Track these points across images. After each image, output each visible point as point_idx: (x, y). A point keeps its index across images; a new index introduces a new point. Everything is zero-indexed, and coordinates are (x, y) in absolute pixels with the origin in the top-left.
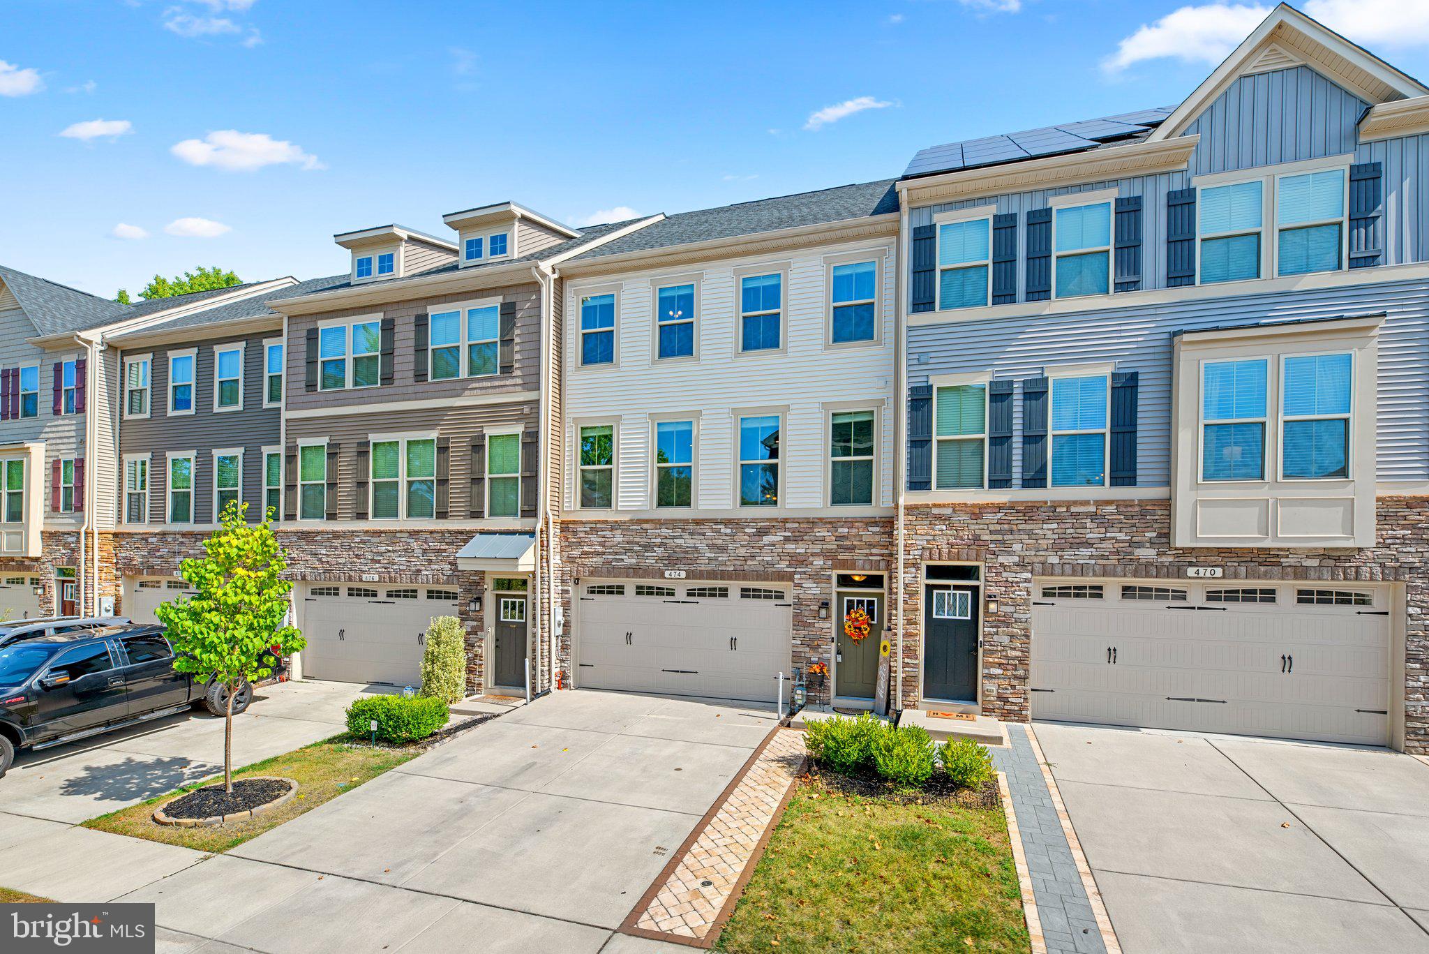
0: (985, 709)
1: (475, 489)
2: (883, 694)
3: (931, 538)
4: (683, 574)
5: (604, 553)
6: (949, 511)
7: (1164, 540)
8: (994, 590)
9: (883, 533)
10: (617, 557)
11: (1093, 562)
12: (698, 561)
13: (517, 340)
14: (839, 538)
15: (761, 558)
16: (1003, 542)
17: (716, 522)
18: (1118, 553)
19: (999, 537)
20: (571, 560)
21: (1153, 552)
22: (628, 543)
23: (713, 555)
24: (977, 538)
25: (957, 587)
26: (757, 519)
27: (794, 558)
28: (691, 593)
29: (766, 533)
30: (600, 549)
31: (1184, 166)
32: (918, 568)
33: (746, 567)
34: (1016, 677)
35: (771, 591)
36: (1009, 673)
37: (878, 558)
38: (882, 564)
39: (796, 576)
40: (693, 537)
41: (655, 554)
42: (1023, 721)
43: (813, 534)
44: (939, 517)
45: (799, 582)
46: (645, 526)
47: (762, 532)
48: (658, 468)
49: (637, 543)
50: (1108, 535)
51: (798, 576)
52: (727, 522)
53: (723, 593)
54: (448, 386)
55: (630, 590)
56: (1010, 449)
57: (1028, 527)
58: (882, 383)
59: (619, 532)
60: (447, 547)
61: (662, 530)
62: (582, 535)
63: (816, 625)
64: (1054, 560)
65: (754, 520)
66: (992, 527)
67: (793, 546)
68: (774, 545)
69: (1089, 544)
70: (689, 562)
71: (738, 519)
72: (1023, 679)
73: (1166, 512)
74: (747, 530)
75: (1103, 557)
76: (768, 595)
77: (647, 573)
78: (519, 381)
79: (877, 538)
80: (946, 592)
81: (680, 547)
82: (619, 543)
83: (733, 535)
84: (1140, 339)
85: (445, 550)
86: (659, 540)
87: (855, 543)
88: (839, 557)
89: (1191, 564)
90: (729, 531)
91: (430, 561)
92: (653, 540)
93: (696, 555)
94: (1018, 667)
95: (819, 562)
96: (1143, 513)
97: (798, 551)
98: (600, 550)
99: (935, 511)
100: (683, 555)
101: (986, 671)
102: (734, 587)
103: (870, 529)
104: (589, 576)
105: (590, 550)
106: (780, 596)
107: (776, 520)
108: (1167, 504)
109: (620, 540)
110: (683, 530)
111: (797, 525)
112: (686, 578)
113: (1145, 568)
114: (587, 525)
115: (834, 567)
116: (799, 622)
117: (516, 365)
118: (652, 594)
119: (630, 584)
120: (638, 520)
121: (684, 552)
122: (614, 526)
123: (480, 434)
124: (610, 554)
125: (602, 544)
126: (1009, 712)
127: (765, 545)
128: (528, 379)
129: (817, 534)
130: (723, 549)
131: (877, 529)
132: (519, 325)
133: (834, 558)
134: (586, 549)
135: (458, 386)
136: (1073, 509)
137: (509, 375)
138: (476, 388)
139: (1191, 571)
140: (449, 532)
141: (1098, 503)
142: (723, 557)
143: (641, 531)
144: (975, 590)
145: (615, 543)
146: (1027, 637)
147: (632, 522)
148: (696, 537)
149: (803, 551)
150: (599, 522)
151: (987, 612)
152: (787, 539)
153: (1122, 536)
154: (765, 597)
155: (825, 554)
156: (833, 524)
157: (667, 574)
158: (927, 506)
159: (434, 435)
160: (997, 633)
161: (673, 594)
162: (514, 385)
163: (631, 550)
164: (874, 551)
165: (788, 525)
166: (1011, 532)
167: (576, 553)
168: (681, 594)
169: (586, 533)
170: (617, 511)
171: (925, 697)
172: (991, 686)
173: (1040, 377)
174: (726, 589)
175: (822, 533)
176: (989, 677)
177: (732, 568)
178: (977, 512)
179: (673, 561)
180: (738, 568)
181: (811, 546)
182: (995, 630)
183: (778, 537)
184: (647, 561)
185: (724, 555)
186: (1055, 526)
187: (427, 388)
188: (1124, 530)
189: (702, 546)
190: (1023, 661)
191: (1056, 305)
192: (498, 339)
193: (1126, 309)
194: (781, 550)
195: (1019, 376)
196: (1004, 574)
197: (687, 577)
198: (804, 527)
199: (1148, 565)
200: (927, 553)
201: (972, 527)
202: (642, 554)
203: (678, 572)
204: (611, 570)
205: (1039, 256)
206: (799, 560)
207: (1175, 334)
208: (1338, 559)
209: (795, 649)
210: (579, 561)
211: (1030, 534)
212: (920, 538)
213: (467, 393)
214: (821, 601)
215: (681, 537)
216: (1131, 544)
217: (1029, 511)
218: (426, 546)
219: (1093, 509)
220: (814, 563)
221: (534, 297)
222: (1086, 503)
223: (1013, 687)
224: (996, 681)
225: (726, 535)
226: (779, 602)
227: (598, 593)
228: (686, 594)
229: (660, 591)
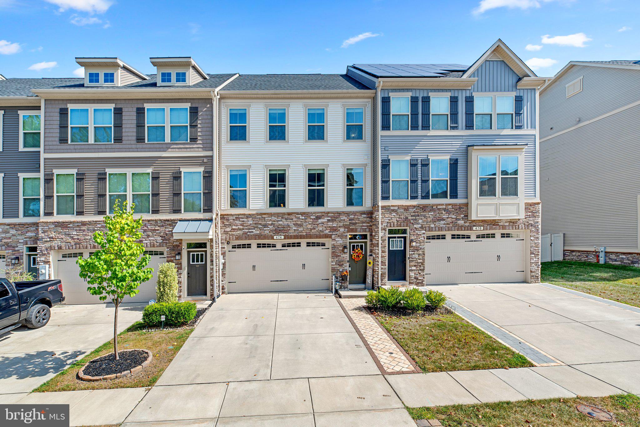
0: (410, 283)
1: (176, 198)
2: (370, 282)
3: (390, 218)
4: (283, 237)
5: (243, 229)
6: (396, 208)
7: (466, 218)
8: (413, 238)
9: (368, 217)
10: (250, 230)
11: (445, 226)
12: (290, 231)
13: (199, 126)
14: (350, 220)
15: (318, 229)
16: (416, 220)
17: (298, 214)
18: (452, 223)
19: (414, 218)
20: (226, 233)
21: (463, 222)
22: (255, 224)
23: (296, 228)
24: (407, 218)
25: (398, 237)
26: (316, 212)
27: (332, 229)
28: (284, 246)
29: (320, 218)
30: (241, 227)
31: (470, 88)
32: (385, 230)
33: (311, 233)
34: (420, 270)
35: (320, 243)
36: (418, 268)
37: (366, 227)
38: (367, 230)
39: (333, 236)
40: (287, 221)
41: (269, 229)
42: (423, 286)
43: (340, 218)
44: (393, 210)
45: (334, 238)
46: (264, 216)
47: (318, 218)
48: (270, 190)
49: (260, 224)
50: (450, 216)
51: (334, 236)
52: (303, 214)
53: (299, 245)
54: (158, 146)
55: (254, 246)
56: (417, 185)
57: (424, 214)
58: (366, 157)
59: (251, 219)
60: (159, 228)
61: (272, 218)
62: (232, 221)
63: (342, 256)
64: (432, 226)
65: (315, 213)
66: (412, 214)
67: (331, 224)
68: (323, 223)
69: (443, 220)
70: (285, 231)
71: (308, 213)
72: (423, 270)
73: (467, 208)
74: (311, 217)
75: (448, 224)
76: (318, 245)
77: (265, 237)
78: (201, 146)
79: (365, 219)
80: (395, 239)
81: (281, 225)
82: (251, 224)
83: (305, 219)
84: (458, 147)
85: (158, 230)
86: (271, 222)
87: (356, 222)
88: (350, 227)
89: (474, 226)
90: (304, 218)
91: (148, 236)
92: (268, 223)
93: (288, 229)
94: (421, 266)
95: (342, 230)
96: (460, 208)
97: (333, 225)
98: (241, 228)
99: (392, 208)
100: (282, 229)
101: (410, 268)
102: (304, 242)
103: (362, 216)
104: (236, 240)
105: (236, 228)
106: (324, 245)
107: (324, 212)
108: (467, 205)
109: (252, 223)
110: (282, 218)
111: (333, 215)
112: (284, 239)
113: (461, 228)
114: (234, 216)
115: (348, 232)
116: (334, 255)
117: (199, 138)
118: (265, 247)
119: (254, 243)
120: (261, 213)
121: (283, 227)
122: (248, 216)
123: (178, 171)
124: (246, 229)
125: (242, 225)
126: (418, 283)
127: (319, 223)
128: (205, 146)
129: (341, 218)
130: (301, 225)
131: (365, 216)
132: (200, 118)
133: (348, 228)
134: (233, 227)
135: (164, 146)
136: (438, 207)
137: (195, 143)
138: (175, 148)
139: (474, 228)
140: (160, 220)
141: (447, 205)
142: (301, 229)
143: (262, 218)
144: (405, 238)
145: (249, 224)
146: (424, 254)
147: (257, 214)
148: (288, 220)
149: (336, 225)
150: (241, 214)
151: (411, 246)
152: (329, 221)
153: (454, 216)
154: (317, 245)
155: (344, 226)
156: (347, 214)
157: (275, 237)
158: (389, 206)
159: (150, 170)
160: (414, 254)
161: (275, 247)
162: (198, 148)
163: (257, 227)
164: (364, 225)
165: (329, 215)
166: (418, 216)
167: (228, 229)
168: (279, 246)
169: (233, 220)
170: (249, 209)
171: (388, 280)
172: (412, 274)
173: (427, 158)
174: (300, 243)
175: (344, 218)
176: (411, 270)
177: (305, 234)
178: (406, 208)
179: (278, 231)
180: (308, 233)
181: (339, 223)
182: (413, 253)
183: (325, 220)
184: (265, 232)
185: (301, 228)
186: (433, 213)
187: (145, 146)
188: (455, 214)
189: (291, 224)
190: (422, 264)
191: (431, 133)
192: (188, 125)
193: (454, 136)
194: (326, 225)
195: (420, 157)
196: (416, 232)
198: (336, 216)
199: (462, 226)
200: (389, 224)
201: (405, 214)
202: (262, 229)
203: (280, 236)
204: (247, 236)
205: (426, 114)
206: (334, 229)
207: (469, 146)
208: (513, 223)
209: (333, 267)
210: (231, 233)
211: (425, 216)
212: (386, 218)
213: (169, 150)
214: (343, 246)
215: (281, 221)
216: (456, 219)
217: (424, 208)
218: (146, 228)
219: (444, 207)
220: (340, 230)
221: (209, 106)
222: (443, 205)
223: (420, 273)
224: (414, 272)
225: (302, 219)
226: (323, 247)
227: (238, 248)
228: (281, 246)
229: (269, 246)
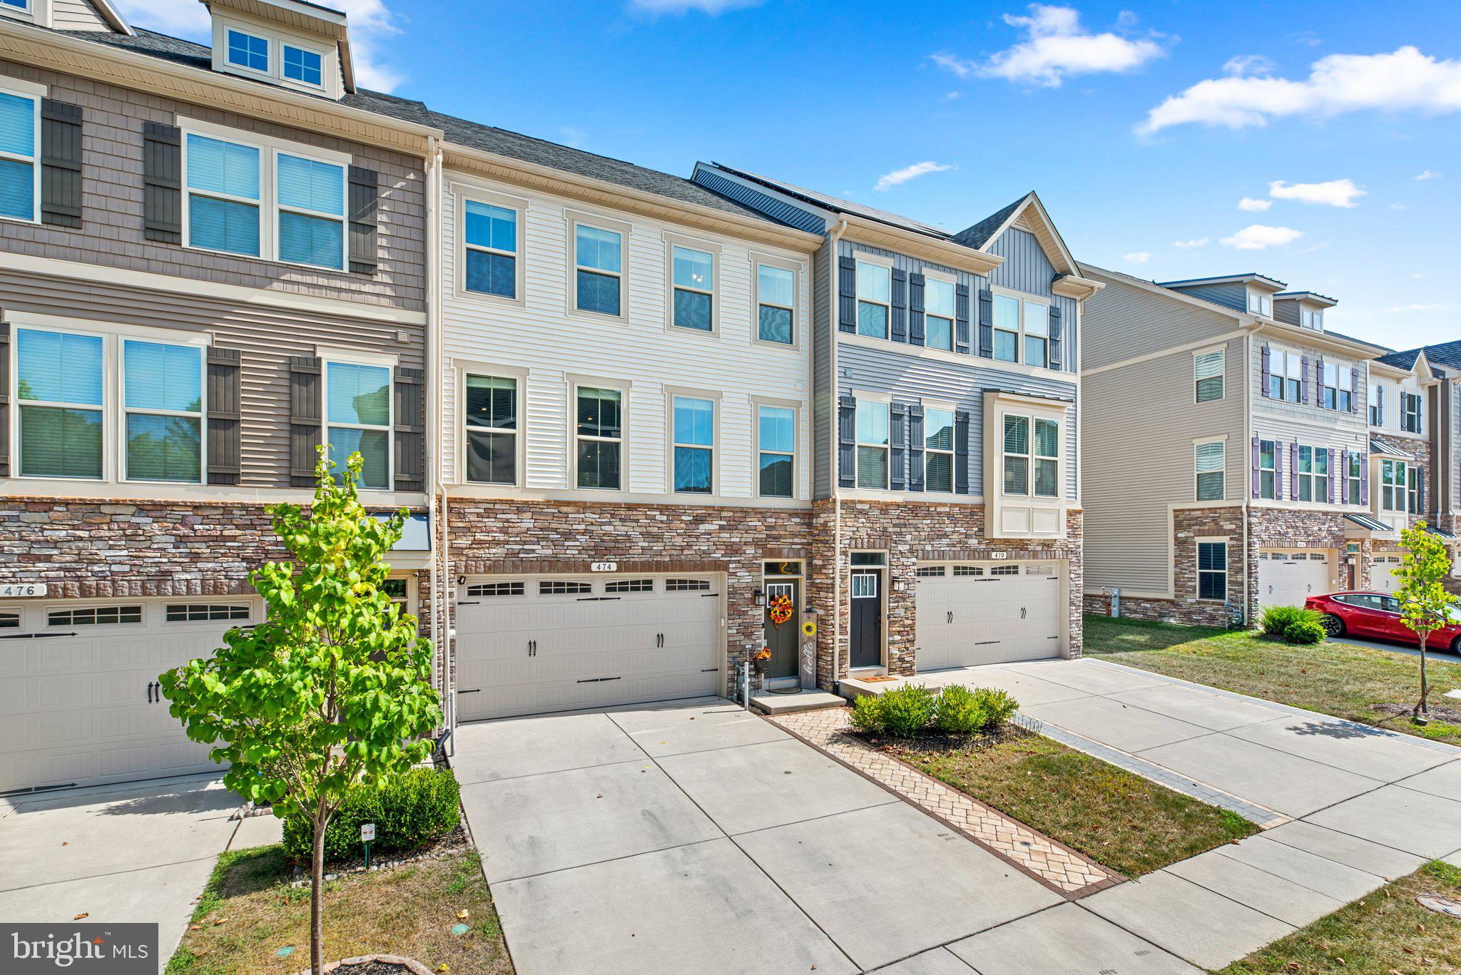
0: (890, 670)
1: (300, 441)
2: (812, 671)
3: (855, 529)
4: (614, 567)
5: (507, 542)
6: (866, 507)
7: (981, 533)
8: (896, 573)
9: (803, 524)
10: (526, 547)
11: (948, 549)
12: (631, 552)
13: (381, 229)
14: (769, 528)
15: (698, 547)
16: (901, 533)
17: (650, 507)
18: (960, 542)
19: (898, 530)
20: (456, 551)
21: (975, 541)
22: (541, 529)
23: (646, 544)
24: (885, 530)
25: (868, 571)
26: (695, 506)
27: (729, 548)
28: (610, 588)
29: (703, 522)
30: (501, 537)
31: (986, 275)
32: (847, 556)
33: (683, 557)
34: (908, 641)
35: (696, 582)
36: (905, 638)
37: (799, 547)
38: (802, 553)
39: (731, 566)
40: (625, 524)
41: (578, 543)
42: (913, 675)
43: (746, 523)
44: (861, 512)
45: (734, 571)
46: (564, 509)
47: (698, 520)
48: (579, 440)
49: (555, 530)
50: (956, 529)
51: (734, 565)
52: (663, 509)
53: (648, 586)
54: (232, 265)
55: (532, 587)
56: (903, 459)
57: (915, 522)
58: (799, 386)
59: (529, 515)
60: (239, 532)
61: (587, 515)
62: (473, 518)
63: (750, 613)
64: (929, 548)
65: (692, 508)
66: (894, 522)
67: (728, 535)
68: (710, 534)
69: (946, 535)
70: (621, 552)
71: (676, 506)
72: (912, 642)
73: (981, 514)
74: (683, 518)
75: (954, 545)
76: (694, 585)
77: (569, 566)
78: (389, 292)
79: (798, 528)
80: (861, 575)
81: (609, 535)
82: (528, 529)
83: (669, 522)
84: (969, 389)
85: (233, 539)
86: (583, 527)
87: (781, 533)
88: (768, 546)
89: (993, 550)
90: (664, 518)
91: (195, 557)
92: (575, 527)
93: (628, 545)
94: (908, 632)
95: (750, 551)
96: (972, 514)
97: (733, 540)
98: (502, 539)
99: (859, 506)
100: (612, 544)
101: (891, 639)
102: (659, 579)
103: (793, 520)
104: (485, 572)
105: (486, 538)
106: (705, 586)
107: (713, 508)
108: (982, 507)
109: (531, 525)
110: (613, 516)
111: (731, 514)
112: (617, 571)
113: (973, 554)
114: (479, 505)
115: (764, 556)
116: (734, 611)
117: (381, 266)
118: (562, 591)
119: (532, 581)
120: (558, 501)
121: (613, 541)
122: (521, 508)
123: (310, 356)
124: (516, 543)
125: (503, 531)
126: (905, 669)
127: (702, 534)
128: (402, 292)
129: (750, 524)
130: (658, 538)
131: (798, 520)
132: (384, 208)
133: (764, 547)
134: (479, 536)
135: (256, 270)
136: (939, 510)
137: (368, 278)
138: (298, 283)
139: (993, 555)
140: (244, 507)
141: (953, 505)
142: (658, 547)
143: (560, 515)
144: (879, 572)
145: (523, 530)
146: (914, 607)
147: (548, 503)
148: (628, 524)
149: (738, 540)
150: (501, 502)
151: (892, 591)
152: (722, 528)
153: (962, 530)
154: (691, 588)
155: (756, 543)
156: (762, 513)
157: (594, 567)
158: (854, 502)
159: (200, 341)
160: (897, 607)
161: (589, 590)
162: (378, 295)
163: (546, 539)
164: (796, 540)
165: (724, 514)
166: (905, 526)
167: (463, 542)
168: (598, 590)
169: (478, 515)
170: (524, 489)
171: (852, 666)
172: (895, 651)
173: (918, 405)
174: (651, 582)
175: (753, 522)
176: (892, 643)
177: (667, 559)
178: (885, 508)
179: (601, 550)
180: (675, 558)
181: (745, 535)
182: (896, 604)
183: (713, 526)
184: (568, 552)
185: (660, 544)
186: (929, 522)
187: (177, 256)
188: (964, 526)
189: (635, 534)
190: (912, 627)
191: (926, 352)
192: (345, 217)
193: (961, 366)
194: (717, 539)
195: (908, 401)
196: (902, 560)
197: (619, 570)
198: (737, 517)
199: (975, 550)
200: (853, 542)
201: (882, 521)
202: (561, 543)
203: (608, 564)
204: (517, 562)
205: (918, 311)
206: (733, 549)
207: (986, 390)
209: (731, 639)
210: (470, 553)
211: (916, 528)
212: (848, 529)
213: (276, 285)
214: (753, 589)
215: (610, 523)
216: (967, 536)
217: (915, 509)
218: (184, 531)
219: (947, 509)
220: (747, 552)
221: (412, 176)
222: (944, 505)
223: (907, 649)
224: (896, 645)
225: (662, 522)
226: (705, 592)
227: (486, 593)
228: (604, 590)
229: (572, 588)
